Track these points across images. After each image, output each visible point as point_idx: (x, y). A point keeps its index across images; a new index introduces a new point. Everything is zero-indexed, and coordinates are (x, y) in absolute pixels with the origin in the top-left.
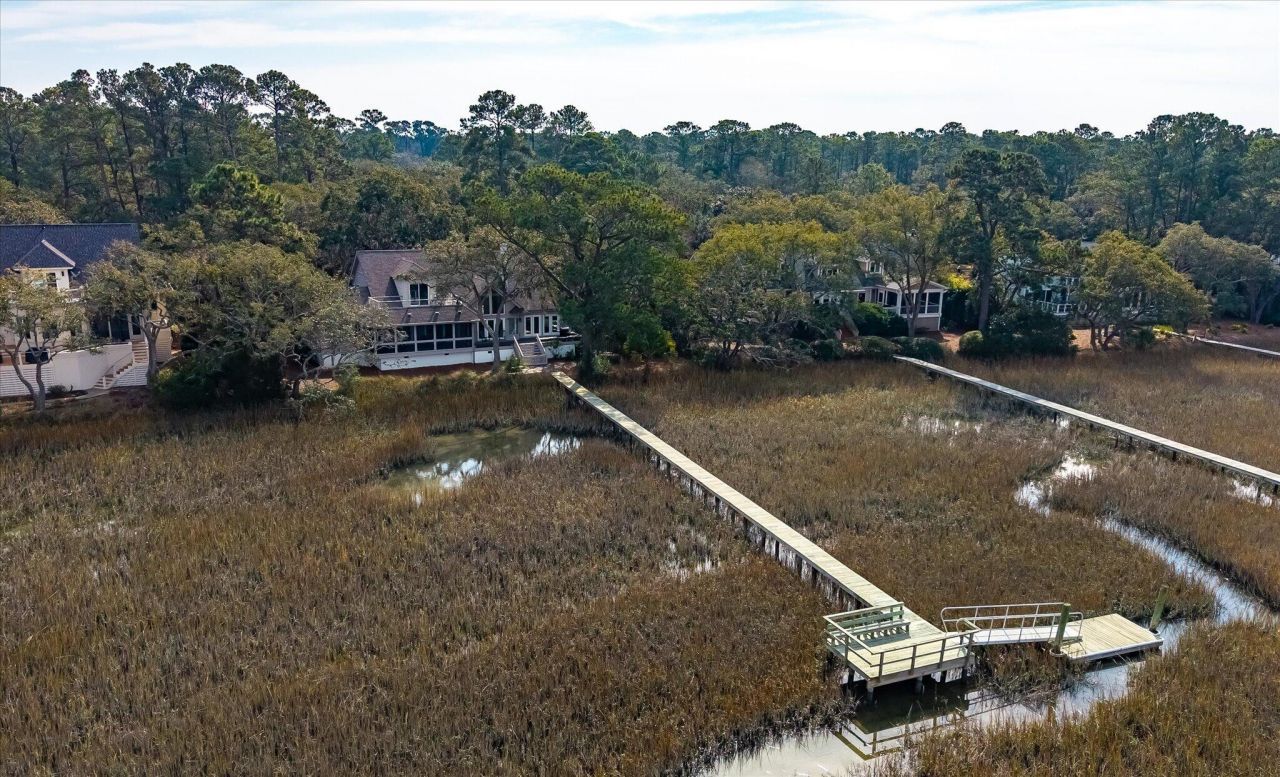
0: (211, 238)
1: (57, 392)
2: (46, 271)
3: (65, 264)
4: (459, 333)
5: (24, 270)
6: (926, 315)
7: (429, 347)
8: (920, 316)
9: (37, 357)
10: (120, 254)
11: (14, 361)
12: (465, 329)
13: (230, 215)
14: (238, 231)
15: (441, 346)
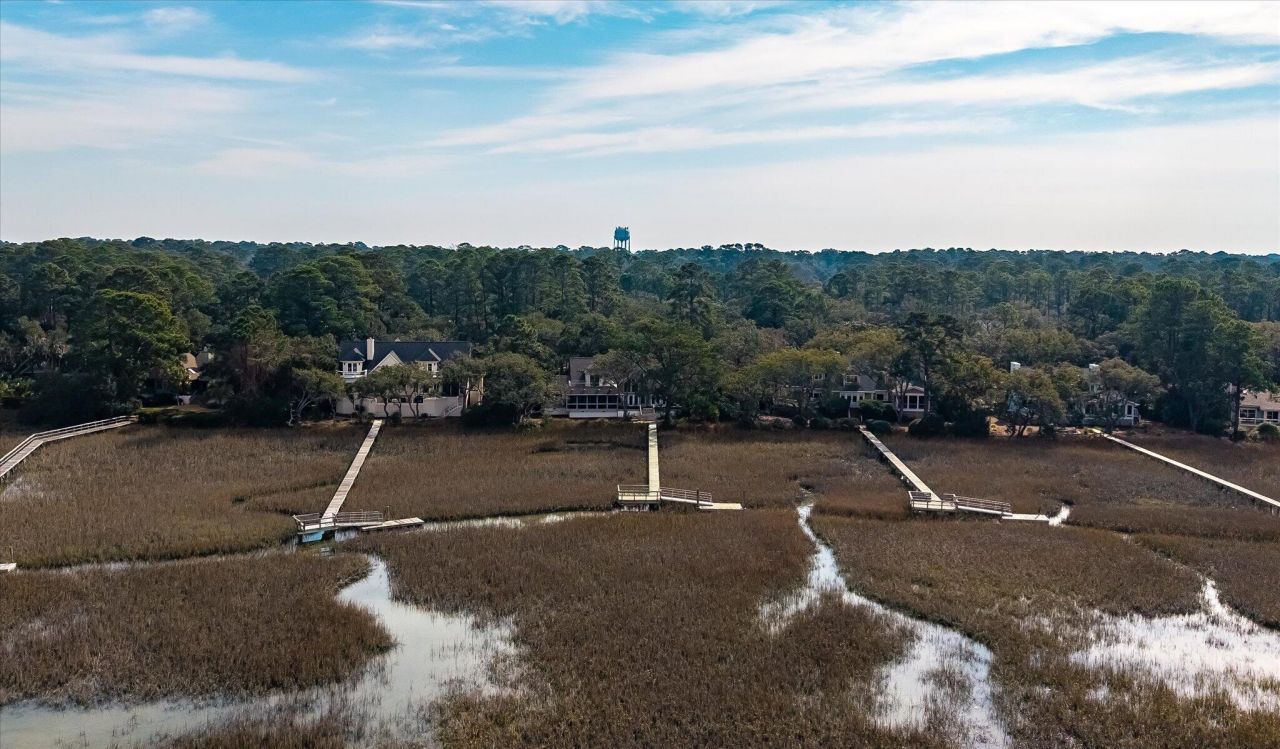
0: (497, 350)
1: (425, 416)
2: (428, 363)
3: (435, 359)
4: (609, 400)
5: (419, 362)
6: (908, 410)
7: (594, 407)
8: (905, 410)
9: (419, 400)
10: (456, 356)
11: (409, 402)
12: (613, 399)
13: (508, 339)
14: (514, 348)
15: (600, 407)
